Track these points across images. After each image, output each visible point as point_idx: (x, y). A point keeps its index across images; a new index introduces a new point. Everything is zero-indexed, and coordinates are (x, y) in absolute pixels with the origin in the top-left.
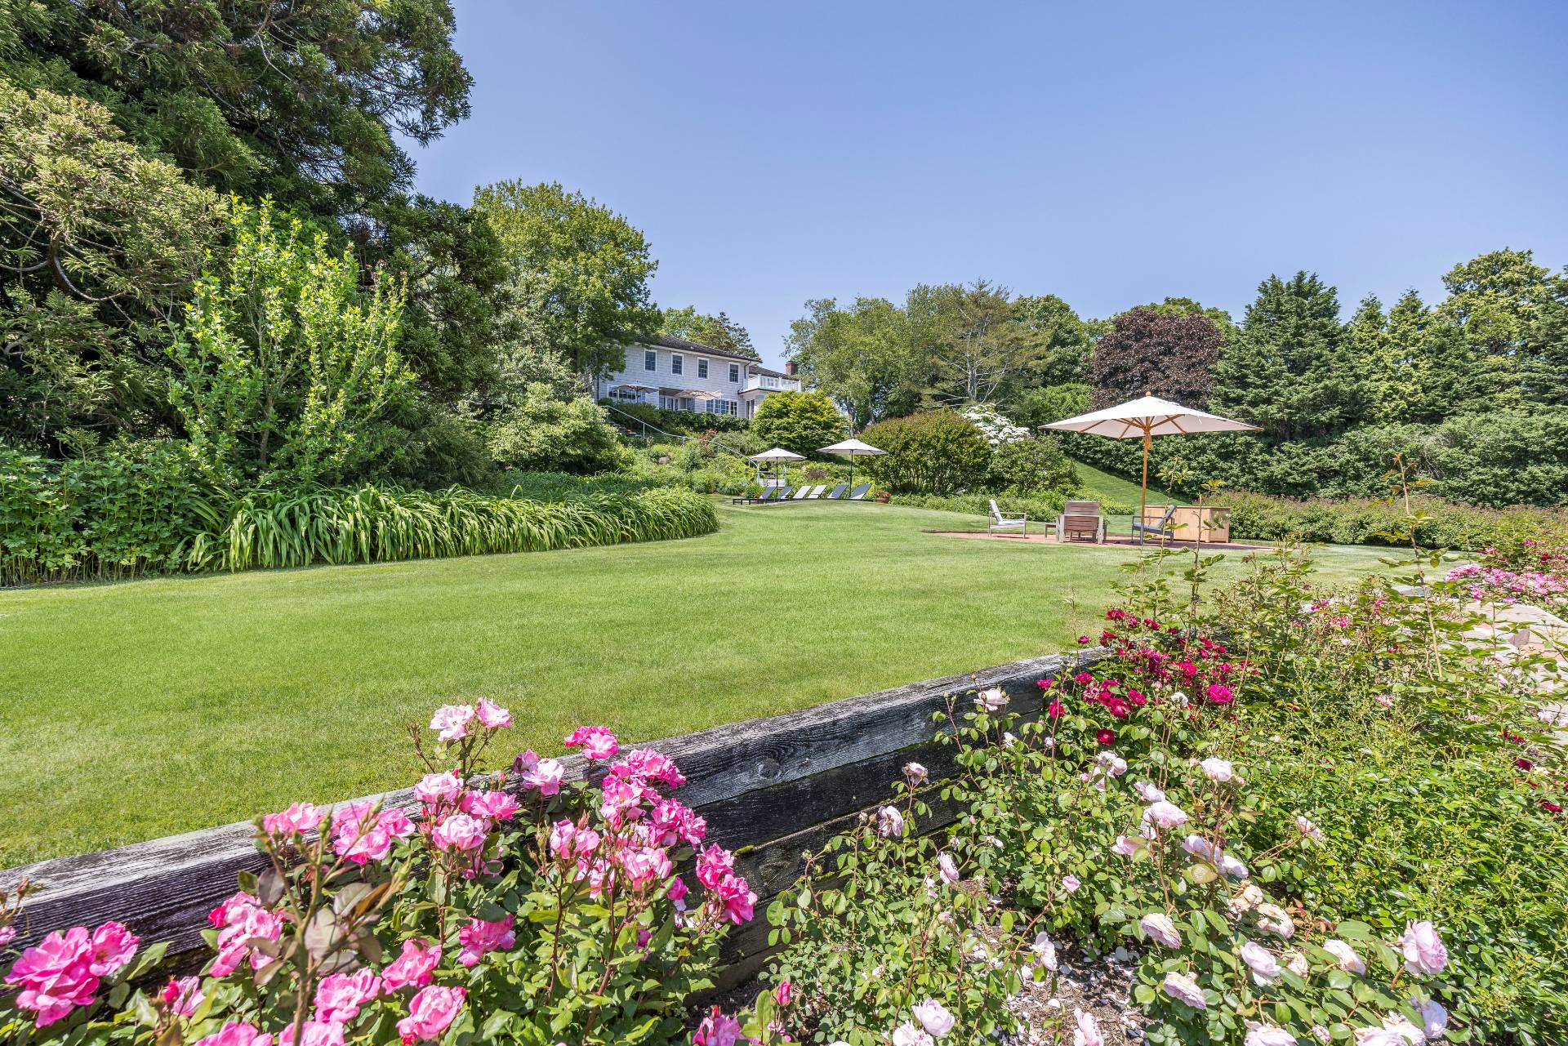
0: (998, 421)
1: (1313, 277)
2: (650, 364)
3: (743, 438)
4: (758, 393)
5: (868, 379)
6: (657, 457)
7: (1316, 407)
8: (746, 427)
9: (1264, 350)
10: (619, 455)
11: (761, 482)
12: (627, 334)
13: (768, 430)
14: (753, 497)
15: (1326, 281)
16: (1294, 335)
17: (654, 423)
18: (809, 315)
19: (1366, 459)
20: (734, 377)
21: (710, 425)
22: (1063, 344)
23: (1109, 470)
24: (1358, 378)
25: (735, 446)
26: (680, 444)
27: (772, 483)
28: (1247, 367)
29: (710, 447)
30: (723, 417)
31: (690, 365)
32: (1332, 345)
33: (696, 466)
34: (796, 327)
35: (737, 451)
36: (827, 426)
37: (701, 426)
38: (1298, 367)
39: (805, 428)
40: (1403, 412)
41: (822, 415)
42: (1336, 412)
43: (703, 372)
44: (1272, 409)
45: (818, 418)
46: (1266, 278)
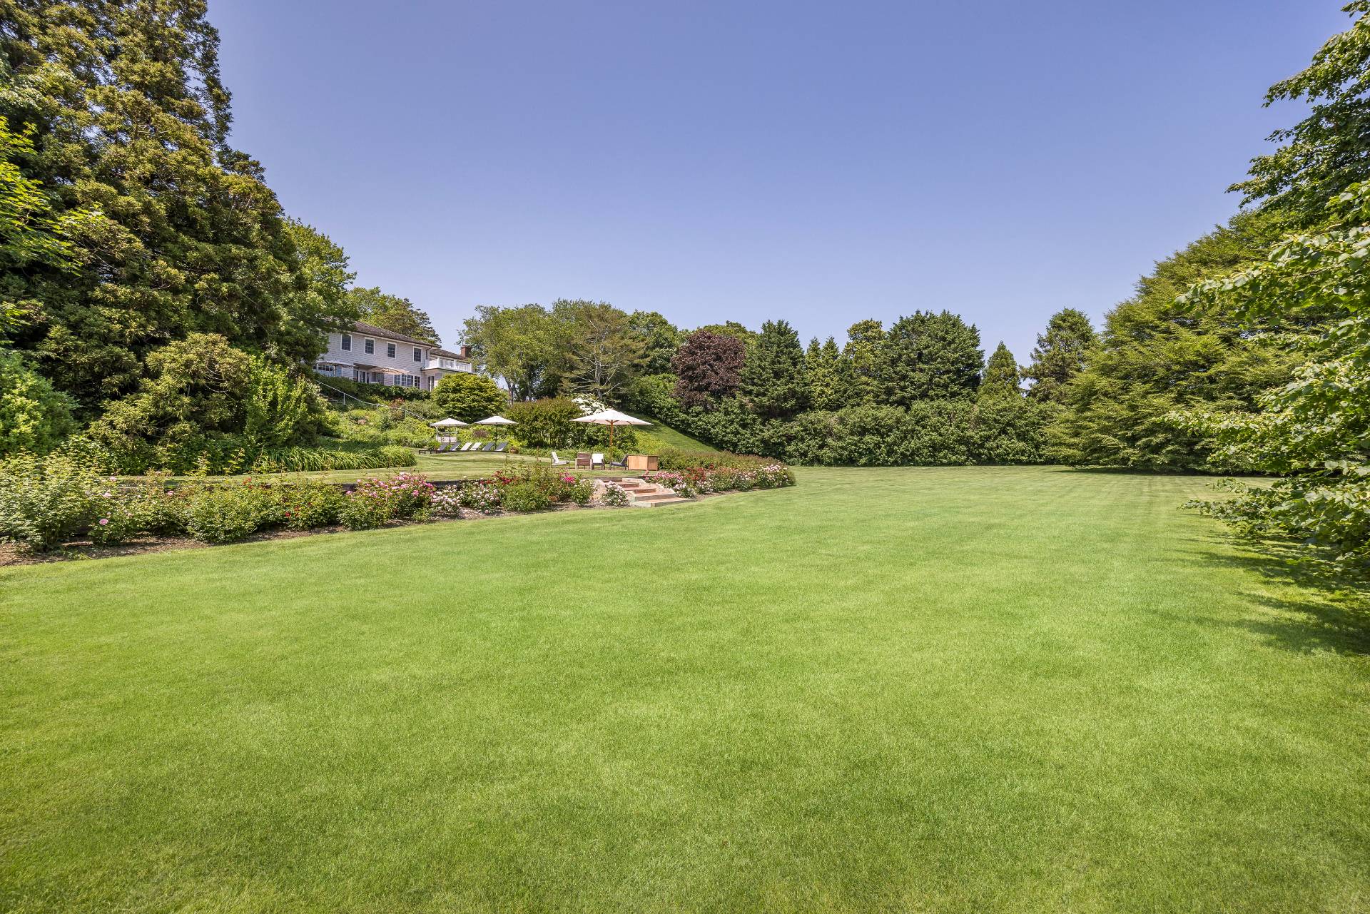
0: (594, 405)
1: (787, 324)
2: (346, 345)
3: (426, 406)
4: (438, 371)
5: (523, 366)
6: (357, 419)
7: (785, 400)
8: (428, 397)
9: (762, 364)
10: (326, 418)
11: (439, 439)
12: (329, 324)
13: (445, 402)
14: (433, 449)
15: (793, 326)
16: (776, 357)
17: (352, 393)
18: (478, 316)
19: (805, 430)
20: (417, 357)
21: (398, 396)
22: (662, 346)
23: (684, 432)
24: (806, 385)
25: (418, 412)
26: (374, 409)
27: (447, 440)
28: (754, 373)
29: (399, 412)
30: (409, 389)
31: (381, 348)
32: (795, 364)
33: (388, 426)
34: (468, 323)
35: (421, 416)
36: (490, 400)
37: (389, 396)
38: (778, 375)
39: (473, 401)
40: (827, 404)
41: (486, 392)
42: (793, 402)
43: (391, 352)
44: (765, 399)
45: (483, 394)
46: (765, 321)
